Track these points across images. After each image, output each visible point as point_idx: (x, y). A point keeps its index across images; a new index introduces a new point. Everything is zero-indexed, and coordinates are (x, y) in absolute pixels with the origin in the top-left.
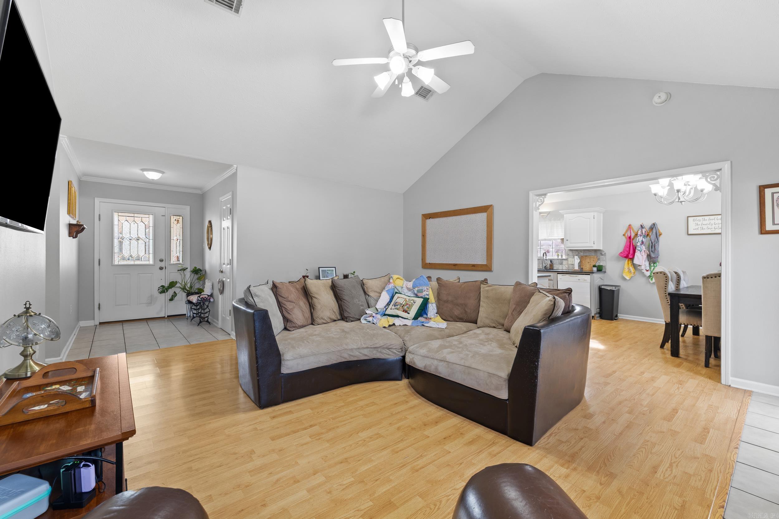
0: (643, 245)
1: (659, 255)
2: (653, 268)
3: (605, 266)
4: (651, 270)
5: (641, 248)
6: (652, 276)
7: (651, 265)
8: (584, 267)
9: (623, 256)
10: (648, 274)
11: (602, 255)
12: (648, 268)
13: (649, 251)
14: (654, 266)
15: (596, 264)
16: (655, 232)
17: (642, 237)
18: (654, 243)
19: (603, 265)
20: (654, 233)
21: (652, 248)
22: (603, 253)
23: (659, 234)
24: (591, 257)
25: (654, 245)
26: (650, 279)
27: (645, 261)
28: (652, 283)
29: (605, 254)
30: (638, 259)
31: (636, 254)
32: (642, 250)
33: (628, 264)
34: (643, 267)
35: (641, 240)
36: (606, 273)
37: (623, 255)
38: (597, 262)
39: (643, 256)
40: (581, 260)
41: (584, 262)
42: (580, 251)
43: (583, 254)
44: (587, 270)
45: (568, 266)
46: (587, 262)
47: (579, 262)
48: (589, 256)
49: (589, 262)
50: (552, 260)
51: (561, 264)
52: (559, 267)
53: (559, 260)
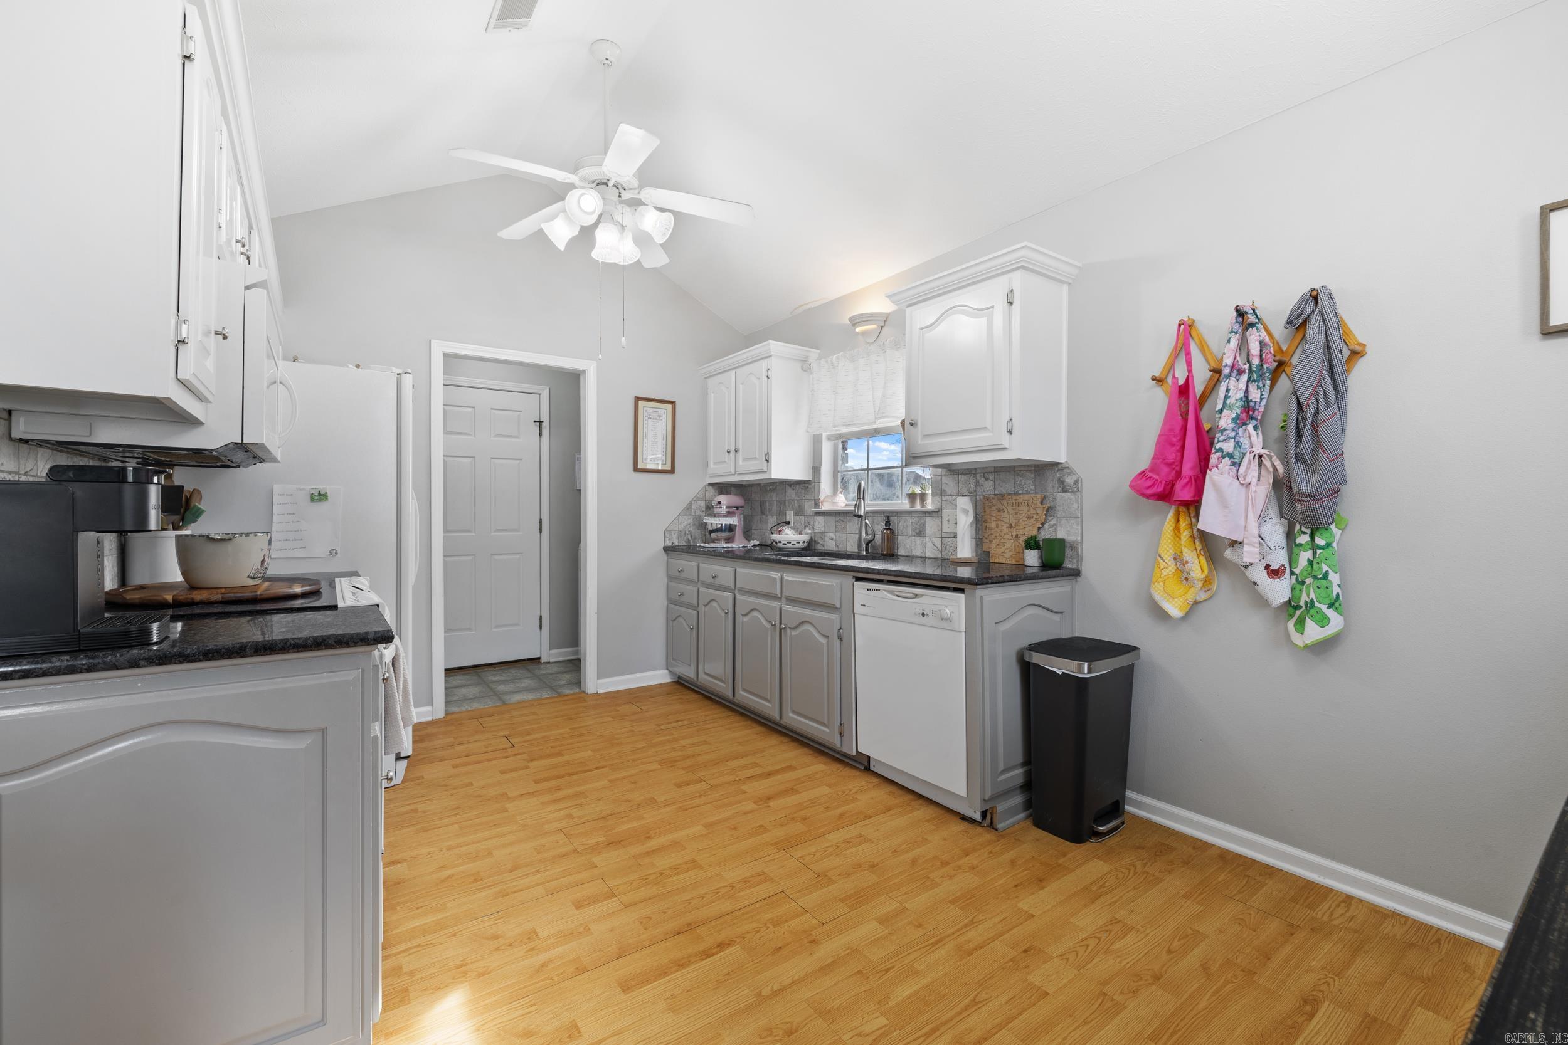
0: (1254, 423)
1: (1344, 481)
2: (1305, 556)
3: (1077, 542)
4: (1297, 571)
5: (1238, 444)
6: (1302, 603)
7: (1298, 541)
8: (994, 546)
9: (1149, 492)
10: (1279, 591)
11: (1065, 490)
12: (1279, 559)
13: (1285, 461)
14: (1314, 548)
15: (1043, 532)
16: (1321, 339)
17: (1245, 377)
18: (1313, 407)
19: (1070, 538)
20: (1310, 347)
21: (1299, 435)
22: (1069, 480)
23: (1346, 353)
24: (1021, 499)
25: (1309, 417)
26: (1291, 625)
27: (1262, 518)
28: (1301, 645)
29: (1076, 482)
30: (1224, 503)
31: (1212, 476)
32: (1244, 454)
33: (1177, 529)
34: (1249, 553)
35: (1241, 394)
36: (1079, 579)
37: (1149, 483)
38: (1046, 526)
39: (1253, 488)
40: (986, 517)
41: (993, 525)
42: (981, 476)
43: (994, 488)
44: (1007, 562)
45: (942, 543)
46: (1005, 526)
47: (971, 524)
48: (1014, 497)
49: (1013, 525)
50: (893, 518)
51: (921, 533)
52: (913, 545)
53: (913, 514)
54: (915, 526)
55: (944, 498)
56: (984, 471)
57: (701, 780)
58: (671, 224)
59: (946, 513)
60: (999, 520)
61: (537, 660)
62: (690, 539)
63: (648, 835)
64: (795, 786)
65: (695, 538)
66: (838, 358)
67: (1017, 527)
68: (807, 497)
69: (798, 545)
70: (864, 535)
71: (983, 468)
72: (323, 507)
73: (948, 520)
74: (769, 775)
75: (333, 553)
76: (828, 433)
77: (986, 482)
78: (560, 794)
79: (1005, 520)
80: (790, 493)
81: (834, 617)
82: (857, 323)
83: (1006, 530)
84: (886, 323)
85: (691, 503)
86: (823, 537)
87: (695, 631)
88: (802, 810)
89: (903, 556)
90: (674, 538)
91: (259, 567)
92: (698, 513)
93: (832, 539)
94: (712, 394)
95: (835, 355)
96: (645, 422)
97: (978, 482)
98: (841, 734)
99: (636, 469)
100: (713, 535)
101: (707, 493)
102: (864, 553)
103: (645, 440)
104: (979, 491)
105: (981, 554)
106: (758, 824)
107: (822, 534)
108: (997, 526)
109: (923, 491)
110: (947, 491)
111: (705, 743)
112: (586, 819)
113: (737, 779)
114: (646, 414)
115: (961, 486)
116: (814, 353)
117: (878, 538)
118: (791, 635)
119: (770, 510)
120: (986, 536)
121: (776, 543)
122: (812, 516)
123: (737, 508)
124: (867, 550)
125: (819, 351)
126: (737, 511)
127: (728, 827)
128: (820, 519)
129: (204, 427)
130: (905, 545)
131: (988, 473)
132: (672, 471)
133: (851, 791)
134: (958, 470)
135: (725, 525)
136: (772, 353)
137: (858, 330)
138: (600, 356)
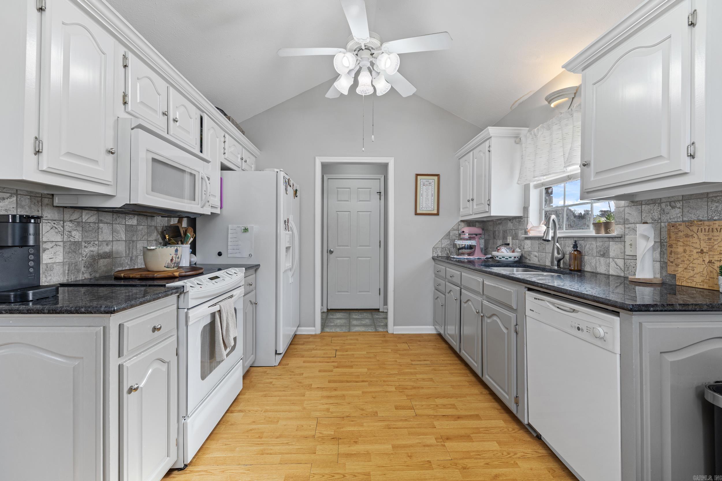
40: (670, 242)
41: (680, 249)
42: (667, 205)
43: (682, 216)
44: (697, 286)
45: (625, 263)
46: (695, 251)
47: (654, 248)
48: (707, 223)
49: (705, 250)
50: (581, 243)
51: (605, 254)
52: (598, 264)
53: (598, 240)
54: (599, 249)
55: (627, 226)
56: (670, 200)
57: (412, 408)
58: (398, 61)
59: (628, 238)
60: (687, 245)
61: (378, 310)
62: (448, 252)
63: (357, 440)
64: (474, 433)
65: (452, 252)
66: (538, 129)
67: (711, 253)
68: (520, 227)
69: (510, 259)
70: (556, 254)
71: (669, 198)
72: (247, 235)
73: (631, 245)
74: (459, 418)
75: (250, 255)
76: (535, 183)
77: (672, 210)
78: (334, 393)
79: (694, 245)
80: (510, 225)
81: (512, 315)
82: (551, 100)
83: (695, 256)
84: (577, 95)
85: (449, 232)
86: (530, 254)
87: (444, 307)
88: (466, 458)
89: (589, 272)
90: (439, 252)
91: (170, 262)
92: (454, 237)
93: (536, 256)
94: (462, 168)
95: (535, 128)
96: (421, 187)
97: (664, 211)
98: (517, 403)
99: (416, 214)
100: (460, 251)
101: (459, 226)
102: (556, 268)
103: (421, 198)
104: (664, 218)
105: (666, 276)
106: (428, 460)
107: (530, 252)
108: (685, 251)
109: (608, 221)
110: (630, 220)
111: (431, 380)
112: (335, 415)
113: (435, 414)
114: (422, 183)
115: (644, 215)
116: (524, 131)
117: (567, 257)
118: (487, 322)
119: (498, 236)
120: (672, 260)
121: (495, 258)
122: (523, 240)
123: (476, 235)
124: (558, 265)
125: (528, 129)
126: (476, 237)
127: (407, 453)
128: (528, 242)
129: (115, 198)
130: (590, 263)
131: (674, 202)
132: (437, 214)
133: (515, 454)
134: (642, 201)
135: (467, 245)
136: (491, 135)
137: (552, 105)
138: (363, 149)
